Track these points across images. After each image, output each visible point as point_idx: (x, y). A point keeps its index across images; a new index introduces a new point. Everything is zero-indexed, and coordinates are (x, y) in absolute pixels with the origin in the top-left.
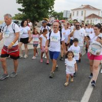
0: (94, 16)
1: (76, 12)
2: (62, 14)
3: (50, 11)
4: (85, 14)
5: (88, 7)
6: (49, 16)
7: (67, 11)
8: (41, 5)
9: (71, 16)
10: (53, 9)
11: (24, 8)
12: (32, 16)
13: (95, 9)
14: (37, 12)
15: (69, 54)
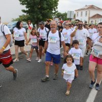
0: (98, 16)
1: (80, 13)
2: (66, 14)
3: (54, 11)
4: (89, 14)
5: (92, 7)
6: (53, 17)
7: (71, 12)
8: (45, 6)
9: (75, 16)
10: (57, 10)
11: (28, 9)
12: (35, 17)
13: (99, 9)
14: (41, 13)
15: (68, 58)
